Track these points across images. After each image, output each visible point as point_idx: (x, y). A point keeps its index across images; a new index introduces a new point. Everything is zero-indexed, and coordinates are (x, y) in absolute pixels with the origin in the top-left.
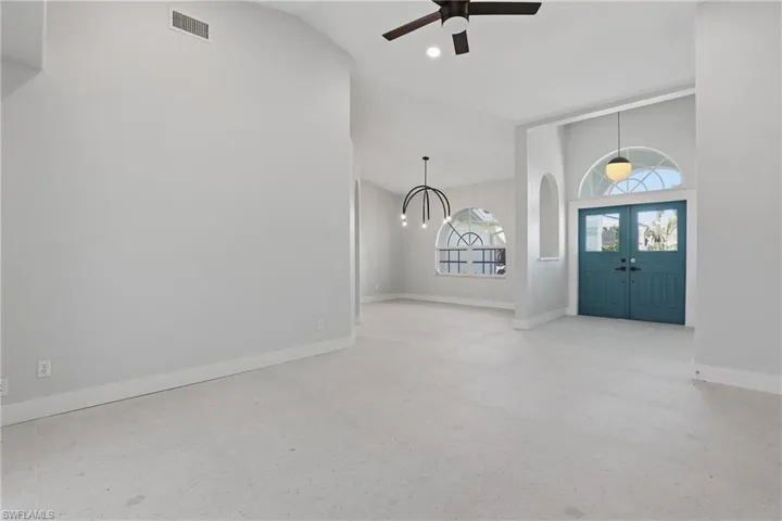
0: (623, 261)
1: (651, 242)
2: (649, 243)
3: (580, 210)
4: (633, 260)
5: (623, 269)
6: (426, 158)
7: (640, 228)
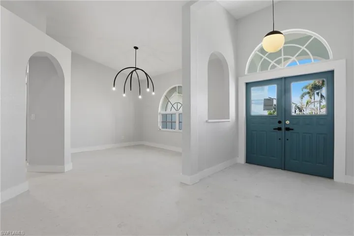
0: (280, 122)
1: (298, 112)
2: (297, 112)
3: (247, 84)
4: (288, 122)
5: (280, 129)
6: (136, 48)
7: (293, 105)
